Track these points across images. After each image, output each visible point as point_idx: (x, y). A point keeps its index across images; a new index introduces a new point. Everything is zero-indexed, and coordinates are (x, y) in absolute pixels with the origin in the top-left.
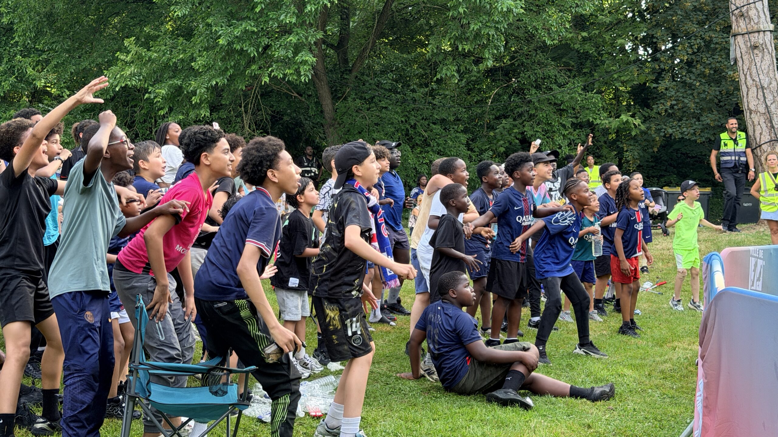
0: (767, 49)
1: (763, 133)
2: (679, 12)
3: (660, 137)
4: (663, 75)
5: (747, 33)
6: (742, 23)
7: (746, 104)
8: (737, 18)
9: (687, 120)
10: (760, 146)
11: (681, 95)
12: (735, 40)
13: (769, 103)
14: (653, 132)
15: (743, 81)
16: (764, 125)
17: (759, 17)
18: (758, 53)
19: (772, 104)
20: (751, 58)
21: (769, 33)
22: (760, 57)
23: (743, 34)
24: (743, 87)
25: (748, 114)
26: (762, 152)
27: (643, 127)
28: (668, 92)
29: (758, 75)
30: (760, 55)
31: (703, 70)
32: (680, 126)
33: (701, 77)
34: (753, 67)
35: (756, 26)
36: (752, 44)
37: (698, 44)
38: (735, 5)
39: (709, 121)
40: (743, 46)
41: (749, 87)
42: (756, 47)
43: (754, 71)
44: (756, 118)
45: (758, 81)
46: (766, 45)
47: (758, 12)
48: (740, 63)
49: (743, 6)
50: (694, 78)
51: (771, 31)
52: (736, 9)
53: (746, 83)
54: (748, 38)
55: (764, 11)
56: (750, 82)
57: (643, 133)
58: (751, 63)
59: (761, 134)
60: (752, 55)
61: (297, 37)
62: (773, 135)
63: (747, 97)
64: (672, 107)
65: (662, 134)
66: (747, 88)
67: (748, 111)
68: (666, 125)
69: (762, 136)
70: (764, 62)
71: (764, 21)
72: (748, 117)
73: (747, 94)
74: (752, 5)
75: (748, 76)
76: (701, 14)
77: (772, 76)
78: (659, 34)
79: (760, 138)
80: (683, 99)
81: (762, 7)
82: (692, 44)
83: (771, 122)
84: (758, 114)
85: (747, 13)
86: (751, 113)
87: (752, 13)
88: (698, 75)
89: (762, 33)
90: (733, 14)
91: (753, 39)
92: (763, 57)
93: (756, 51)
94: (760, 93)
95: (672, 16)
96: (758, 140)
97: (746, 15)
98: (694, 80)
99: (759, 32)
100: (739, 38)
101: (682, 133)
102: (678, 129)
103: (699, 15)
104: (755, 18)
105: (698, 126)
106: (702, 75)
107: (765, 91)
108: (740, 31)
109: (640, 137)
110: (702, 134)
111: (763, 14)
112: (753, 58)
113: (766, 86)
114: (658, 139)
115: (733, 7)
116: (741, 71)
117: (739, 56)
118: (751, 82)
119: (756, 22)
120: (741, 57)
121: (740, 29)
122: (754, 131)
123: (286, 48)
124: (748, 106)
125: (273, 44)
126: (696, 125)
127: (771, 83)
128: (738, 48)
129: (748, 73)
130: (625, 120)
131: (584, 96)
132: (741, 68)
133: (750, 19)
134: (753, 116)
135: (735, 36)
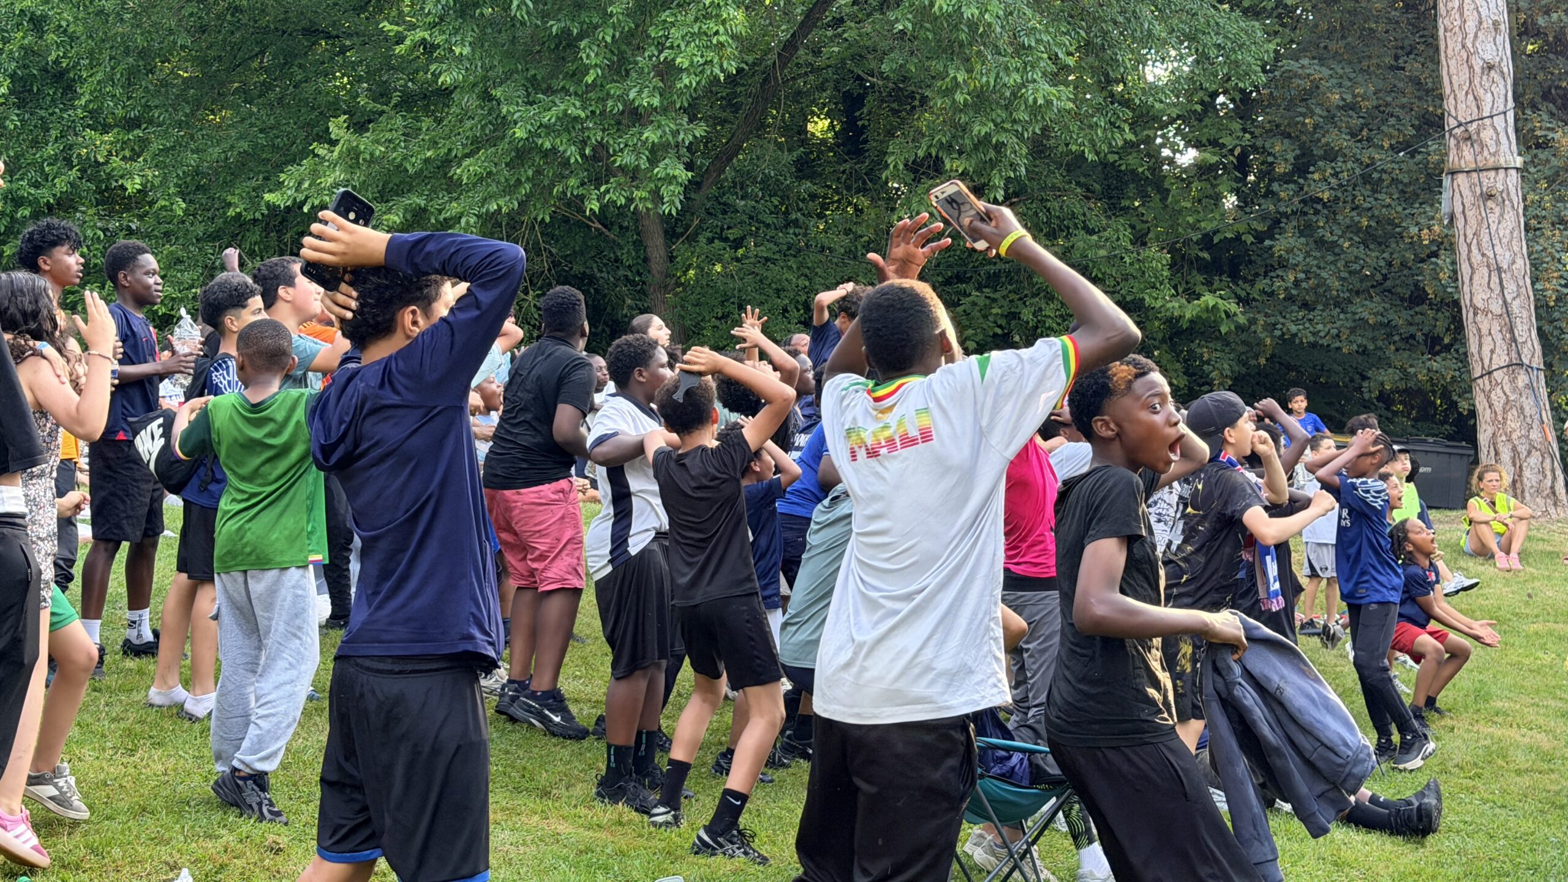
0: (1511, 201)
1: (1497, 350)
2: (1318, 111)
3: (1273, 337)
4: (1282, 225)
5: (1475, 171)
6: (1467, 153)
7: (1467, 297)
8: (1458, 142)
9: (1323, 310)
10: (1490, 373)
11: (1315, 262)
12: (1453, 180)
13: (1509, 298)
14: (1260, 328)
15: (1464, 255)
16: (1498, 337)
17: (1498, 142)
18: (1493, 206)
19: (1514, 299)
20: (1480, 213)
21: (1513, 172)
22: (1497, 214)
23: (1467, 172)
24: (1463, 267)
25: (1471, 315)
26: (1494, 383)
27: (1242, 320)
28: (1291, 256)
29: (1493, 246)
30: (1497, 210)
31: (1357, 219)
32: (1310, 320)
33: (1352, 232)
34: (1484, 232)
35: (1493, 159)
36: (1485, 189)
37: (1348, 170)
38: (1456, 118)
39: (1365, 315)
40: (1466, 192)
41: (1475, 266)
42: (1491, 196)
43: (1485, 238)
44: (1484, 324)
45: (1492, 256)
46: (1508, 194)
47: (1498, 134)
48: (1460, 223)
49: (1471, 122)
50: (1340, 233)
51: (1517, 169)
52: (1458, 127)
53: (1469, 259)
54: (1476, 180)
55: (1507, 132)
56: (1476, 257)
57: (1240, 328)
58: (1480, 224)
59: (1492, 352)
60: (1482, 209)
61: (659, 133)
62: (1514, 355)
63: (1471, 284)
64: (1297, 283)
65: (1278, 333)
66: (1472, 267)
67: (1471, 310)
68: (1284, 317)
69: (1494, 356)
70: (1503, 224)
71: (1507, 150)
72: (1470, 320)
73: (1471, 279)
74: (1487, 122)
75: (1474, 247)
76: (1355, 115)
77: (1516, 249)
78: (1277, 148)
79: (1491, 359)
80: (1318, 271)
81: (1504, 125)
82: (1338, 170)
83: (1512, 331)
84: (1490, 315)
85: (1478, 133)
86: (1475, 314)
87: (1487, 135)
88: (1348, 227)
89: (1502, 172)
90: (1451, 135)
91: (1485, 182)
92: (1502, 215)
93: (1490, 204)
94: (1495, 279)
95: (1304, 115)
96: (1486, 362)
97: (1475, 137)
98: (1340, 237)
99: (1496, 169)
100: (1461, 178)
101: (1314, 334)
102: (1307, 325)
103: (1351, 117)
104: (1492, 145)
105: (1343, 322)
106: (1353, 228)
107: (1503, 275)
108: (1463, 165)
109: (1233, 336)
110: (1352, 338)
111: (1505, 138)
112: (1484, 215)
113: (1505, 267)
114: (1268, 341)
115: (1453, 123)
116: (1462, 238)
117: (1458, 209)
118: (1479, 257)
119: (1492, 150)
120: (1463, 212)
121: (1462, 162)
122: (1480, 346)
123: (635, 149)
124: (1471, 300)
125: (611, 142)
126: (1339, 320)
127: (1514, 262)
128: (1457, 195)
129: (1475, 241)
130: (1211, 304)
131: (1135, 255)
132: (1462, 233)
133: (1482, 146)
134: (1479, 318)
135: (1453, 173)
